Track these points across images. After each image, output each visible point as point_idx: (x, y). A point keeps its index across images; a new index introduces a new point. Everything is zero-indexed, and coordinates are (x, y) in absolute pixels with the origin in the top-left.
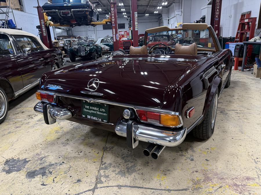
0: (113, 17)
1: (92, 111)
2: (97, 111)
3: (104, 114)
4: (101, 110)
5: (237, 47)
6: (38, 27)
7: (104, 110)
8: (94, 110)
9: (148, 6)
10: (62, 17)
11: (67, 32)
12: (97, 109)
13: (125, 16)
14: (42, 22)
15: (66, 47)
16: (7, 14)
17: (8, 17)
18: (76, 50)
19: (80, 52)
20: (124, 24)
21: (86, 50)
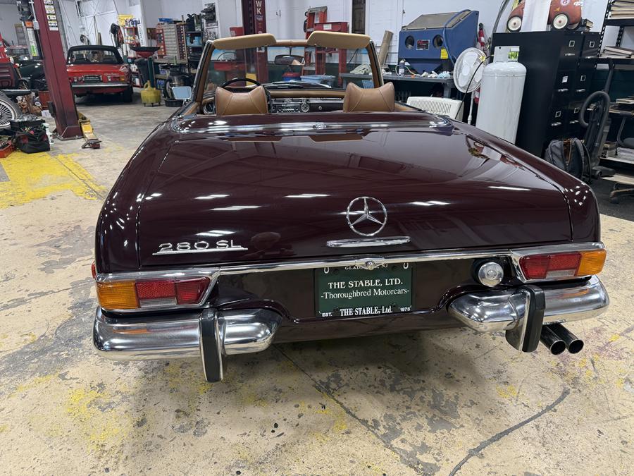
1: (356, 294)
2: (372, 288)
3: (400, 292)
4: (389, 282)
7: (398, 281)
8: (361, 289)
12: (374, 283)
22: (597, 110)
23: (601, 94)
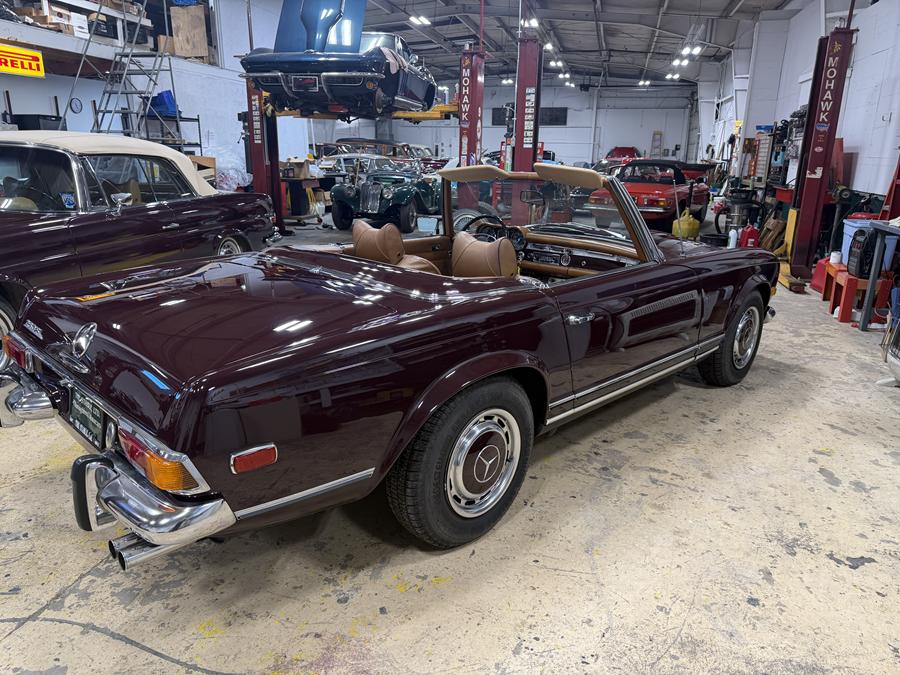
0: (466, 99)
5: (858, 238)
6: (243, 117)
9: (649, 55)
10: (296, 93)
11: (376, 126)
13: (567, 84)
14: (253, 103)
15: (341, 179)
16: (154, 78)
17: (155, 84)
18: (352, 194)
19: (366, 199)
20: (564, 111)
21: (382, 197)
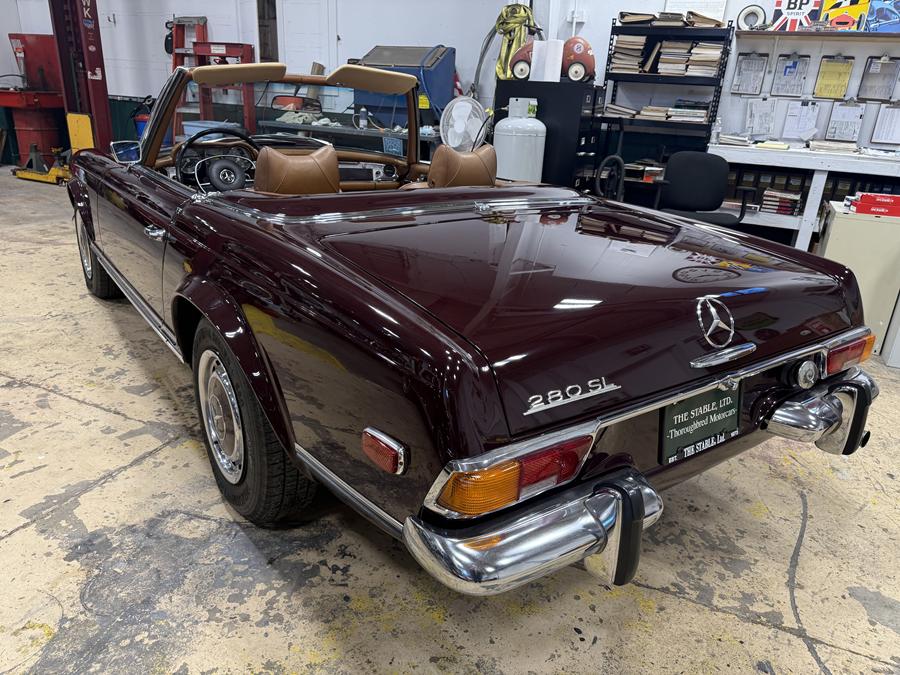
1: (696, 425)
2: (709, 414)
3: (730, 413)
4: (722, 403)
7: (728, 401)
8: (701, 417)
12: (710, 407)
22: (610, 176)
23: (614, 159)
